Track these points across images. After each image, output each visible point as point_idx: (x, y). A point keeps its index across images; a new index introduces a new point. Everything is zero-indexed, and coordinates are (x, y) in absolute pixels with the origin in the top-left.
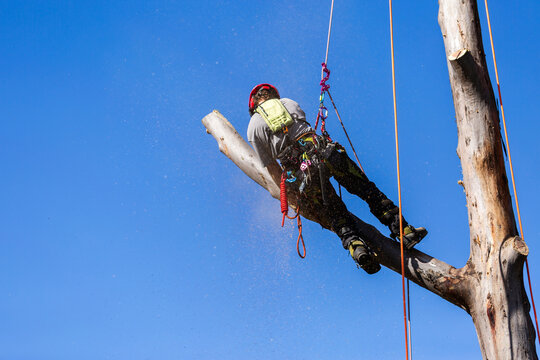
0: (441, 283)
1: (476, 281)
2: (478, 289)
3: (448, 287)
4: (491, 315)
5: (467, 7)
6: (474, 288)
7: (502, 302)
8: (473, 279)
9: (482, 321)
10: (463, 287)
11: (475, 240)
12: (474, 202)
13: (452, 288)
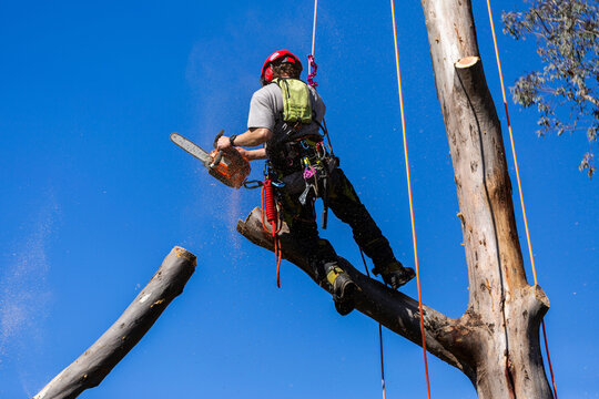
0: (446, 334)
1: (486, 334)
2: (490, 343)
3: (455, 338)
4: (510, 376)
5: (463, 9)
6: (485, 341)
7: (523, 361)
8: (483, 332)
9: (496, 382)
10: (473, 339)
11: (483, 285)
12: (481, 239)
13: (460, 340)
